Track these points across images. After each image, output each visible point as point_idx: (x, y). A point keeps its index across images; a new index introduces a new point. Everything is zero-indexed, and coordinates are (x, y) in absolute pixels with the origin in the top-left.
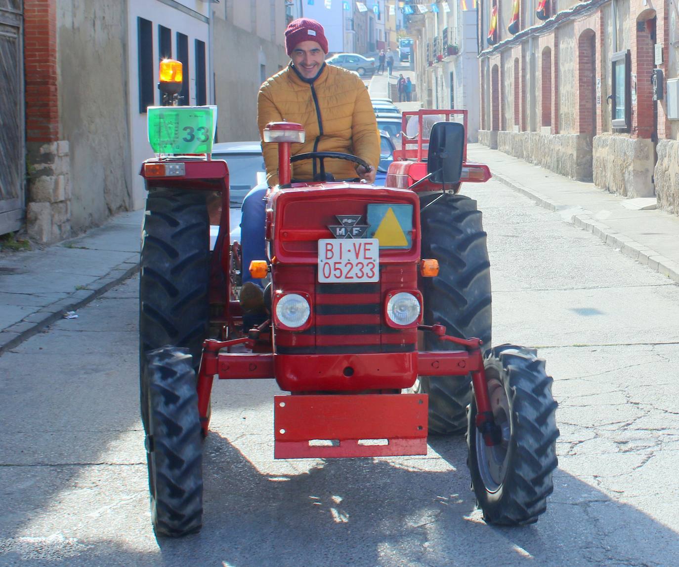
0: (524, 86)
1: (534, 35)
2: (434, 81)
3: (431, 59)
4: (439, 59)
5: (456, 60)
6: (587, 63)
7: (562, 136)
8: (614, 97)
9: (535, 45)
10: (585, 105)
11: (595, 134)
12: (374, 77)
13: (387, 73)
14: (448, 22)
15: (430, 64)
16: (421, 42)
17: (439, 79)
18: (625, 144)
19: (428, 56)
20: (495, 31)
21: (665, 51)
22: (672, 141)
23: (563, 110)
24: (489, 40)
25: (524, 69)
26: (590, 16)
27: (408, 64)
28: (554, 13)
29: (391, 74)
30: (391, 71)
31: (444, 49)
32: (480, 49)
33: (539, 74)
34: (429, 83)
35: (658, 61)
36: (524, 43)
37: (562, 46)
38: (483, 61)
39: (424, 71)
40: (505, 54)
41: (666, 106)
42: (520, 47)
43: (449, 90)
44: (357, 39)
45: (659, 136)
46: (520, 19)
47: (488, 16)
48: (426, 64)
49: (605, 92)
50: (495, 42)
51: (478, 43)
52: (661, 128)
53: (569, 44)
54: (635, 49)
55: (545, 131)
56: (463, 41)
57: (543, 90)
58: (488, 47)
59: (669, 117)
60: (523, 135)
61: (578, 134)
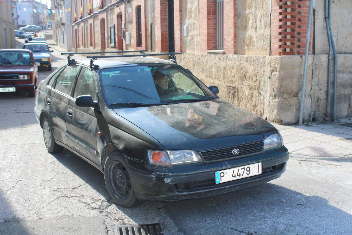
0: (85, 35)
1: (87, 20)
4: (59, 27)
5: (64, 27)
6: (102, 28)
7: (96, 49)
8: (110, 38)
9: (87, 23)
10: (102, 40)
11: (105, 48)
13: (44, 31)
14: (62, 16)
15: (57, 28)
16: (54, 22)
17: (59, 33)
19: (56, 26)
20: (76, 18)
21: (125, 24)
22: (127, 50)
23: (96, 42)
24: (74, 21)
25: (84, 30)
26: (103, 14)
27: (50, 28)
28: (93, 13)
30: (45, 30)
31: (61, 24)
32: (71, 24)
33: (89, 31)
34: (57, 34)
35: (123, 27)
37: (95, 23)
38: (72, 27)
40: (79, 25)
41: (125, 40)
42: (83, 23)
43: (63, 36)
44: (34, 21)
45: (124, 49)
46: (83, 15)
47: (74, 14)
48: (55, 28)
49: (108, 36)
50: (76, 21)
51: (71, 22)
52: (124, 47)
53: (97, 22)
54: (116, 23)
55: (91, 48)
56: (66, 22)
57: (90, 36)
58: (74, 23)
59: (126, 44)
60: (85, 49)
61: (101, 49)
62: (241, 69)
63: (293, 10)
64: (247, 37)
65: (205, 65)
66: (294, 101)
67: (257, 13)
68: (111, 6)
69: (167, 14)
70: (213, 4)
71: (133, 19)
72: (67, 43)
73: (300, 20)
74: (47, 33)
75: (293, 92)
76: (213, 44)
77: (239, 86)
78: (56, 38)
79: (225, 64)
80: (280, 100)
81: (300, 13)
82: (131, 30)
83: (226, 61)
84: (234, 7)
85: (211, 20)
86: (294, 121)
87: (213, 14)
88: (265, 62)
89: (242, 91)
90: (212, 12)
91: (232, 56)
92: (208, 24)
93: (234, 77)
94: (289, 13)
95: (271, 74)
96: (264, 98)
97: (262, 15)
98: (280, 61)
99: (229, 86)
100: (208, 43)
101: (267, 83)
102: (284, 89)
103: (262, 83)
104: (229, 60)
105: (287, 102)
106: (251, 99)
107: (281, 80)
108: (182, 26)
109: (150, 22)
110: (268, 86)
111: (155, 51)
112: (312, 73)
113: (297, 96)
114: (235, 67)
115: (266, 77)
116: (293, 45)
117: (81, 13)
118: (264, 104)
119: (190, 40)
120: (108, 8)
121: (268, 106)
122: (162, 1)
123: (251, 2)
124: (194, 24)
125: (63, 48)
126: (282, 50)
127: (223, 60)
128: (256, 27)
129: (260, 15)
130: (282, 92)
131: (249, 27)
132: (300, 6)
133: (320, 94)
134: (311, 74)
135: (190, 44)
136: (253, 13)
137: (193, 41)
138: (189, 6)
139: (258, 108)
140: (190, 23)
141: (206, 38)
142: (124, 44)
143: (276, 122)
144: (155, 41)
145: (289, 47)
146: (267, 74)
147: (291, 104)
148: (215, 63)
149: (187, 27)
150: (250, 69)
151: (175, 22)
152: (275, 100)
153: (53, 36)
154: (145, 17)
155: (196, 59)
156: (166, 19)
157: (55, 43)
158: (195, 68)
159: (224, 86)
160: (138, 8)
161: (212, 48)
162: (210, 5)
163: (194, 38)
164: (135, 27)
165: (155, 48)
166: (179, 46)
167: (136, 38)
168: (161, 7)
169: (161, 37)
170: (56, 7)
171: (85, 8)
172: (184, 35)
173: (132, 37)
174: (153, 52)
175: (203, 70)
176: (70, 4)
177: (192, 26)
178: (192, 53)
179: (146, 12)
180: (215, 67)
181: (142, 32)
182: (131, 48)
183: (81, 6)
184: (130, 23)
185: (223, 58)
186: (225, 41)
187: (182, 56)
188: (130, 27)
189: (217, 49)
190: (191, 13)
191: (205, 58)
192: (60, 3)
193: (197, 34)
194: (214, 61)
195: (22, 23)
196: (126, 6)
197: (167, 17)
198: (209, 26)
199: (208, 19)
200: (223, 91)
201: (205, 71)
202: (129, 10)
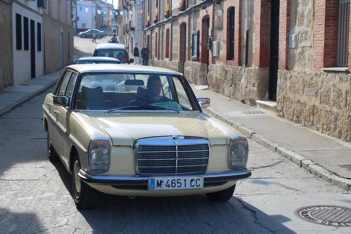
0: (159, 43)
1: (163, 24)
2: (125, 40)
3: (125, 32)
4: (128, 32)
5: (134, 33)
6: (183, 35)
7: (173, 62)
8: (193, 48)
9: (164, 28)
10: (182, 51)
11: (185, 61)
12: (103, 38)
13: (108, 37)
14: (131, 18)
15: (124, 34)
16: (121, 26)
17: (127, 40)
18: (196, 65)
19: (123, 31)
20: (149, 22)
21: (212, 31)
22: (214, 65)
23: (174, 52)
24: (146, 25)
25: (159, 37)
26: (184, 17)
28: (171, 16)
31: (130, 28)
32: (143, 28)
33: (165, 38)
35: (210, 34)
37: (174, 28)
38: (144, 33)
39: (122, 36)
40: (152, 31)
41: (212, 52)
42: (158, 28)
43: (131, 44)
44: (97, 24)
45: (209, 63)
46: (158, 18)
48: (122, 34)
49: (189, 46)
50: (149, 26)
51: (142, 27)
52: (210, 60)
53: (176, 27)
54: (201, 30)
55: (167, 60)
56: (136, 26)
57: (166, 44)
58: (146, 28)
59: (213, 56)
60: (158, 61)
61: (179, 61)
65: (319, 87)
68: (195, 7)
69: (268, 18)
70: (334, 7)
71: (224, 24)
76: (332, 60)
79: (348, 86)
82: (220, 38)
85: (331, 27)
87: (333, 20)
90: (332, 16)
92: (325, 32)
100: (324, 57)
108: (290, 35)
109: (246, 29)
111: (251, 66)
117: (156, 15)
119: (300, 53)
120: (190, 10)
122: (264, 3)
124: (306, 33)
127: (346, 81)
135: (300, 58)
137: (304, 55)
138: (300, 8)
140: (301, 32)
141: (322, 51)
142: (210, 56)
144: (252, 53)
148: (334, 85)
149: (296, 37)
151: (280, 29)
154: (240, 22)
155: (307, 78)
156: (268, 25)
158: (306, 90)
159: (346, 115)
160: (231, 11)
161: (330, 65)
162: (330, 7)
163: (305, 51)
164: (225, 35)
165: (252, 62)
166: (285, 60)
167: (226, 49)
168: (262, 9)
169: (260, 48)
170: (125, 8)
171: (161, 9)
172: (291, 46)
173: (221, 47)
174: (248, 67)
175: (317, 94)
176: (143, 4)
177: (304, 35)
178: (302, 70)
179: (241, 15)
180: (333, 89)
181: (235, 41)
182: (219, 61)
183: (156, 7)
184: (219, 29)
185: (345, 78)
186: (349, 56)
187: (288, 73)
188: (219, 35)
189: (338, 66)
190: (302, 18)
191: (320, 77)
192: (129, 2)
193: (310, 46)
194: (332, 82)
195: (82, 27)
196: (215, 7)
197: (270, 22)
198: (327, 36)
199: (326, 26)
200: (343, 123)
201: (319, 95)
202: (219, 12)
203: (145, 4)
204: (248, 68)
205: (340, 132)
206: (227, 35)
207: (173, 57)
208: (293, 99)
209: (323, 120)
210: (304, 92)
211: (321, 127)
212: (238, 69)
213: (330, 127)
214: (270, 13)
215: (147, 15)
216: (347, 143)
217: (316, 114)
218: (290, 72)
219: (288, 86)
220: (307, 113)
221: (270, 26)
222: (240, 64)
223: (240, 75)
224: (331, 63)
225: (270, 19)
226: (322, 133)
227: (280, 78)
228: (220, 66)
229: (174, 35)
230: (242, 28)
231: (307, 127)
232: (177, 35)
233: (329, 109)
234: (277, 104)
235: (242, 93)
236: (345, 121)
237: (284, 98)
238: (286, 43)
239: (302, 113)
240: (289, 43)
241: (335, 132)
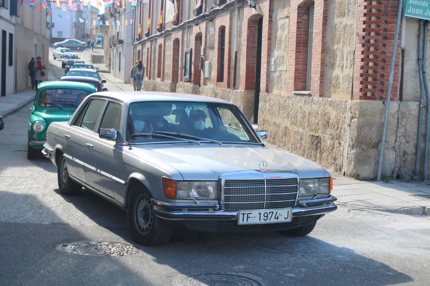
0: (151, 60)
1: (155, 38)
2: (112, 55)
3: (111, 45)
4: (115, 45)
5: (122, 46)
6: (176, 52)
7: (165, 83)
8: (185, 67)
9: (156, 43)
10: (174, 70)
11: (177, 82)
12: (84, 51)
13: (91, 49)
14: (119, 29)
15: (111, 47)
16: (107, 37)
17: (114, 54)
18: (188, 87)
19: (110, 43)
20: (140, 35)
21: (205, 50)
22: (205, 86)
23: (166, 71)
24: (137, 39)
25: (151, 53)
26: (178, 32)
27: (100, 46)
28: (164, 29)
29: (92, 50)
30: (93, 48)
31: (117, 41)
32: (133, 42)
33: (157, 55)
34: (110, 56)
35: (202, 54)
36: (152, 41)
37: (167, 44)
38: (134, 48)
39: (108, 50)
40: (144, 46)
41: (204, 72)
42: (150, 43)
43: (119, 59)
44: (77, 32)
45: (201, 84)
46: (150, 30)
47: (137, 28)
48: (109, 47)
49: (182, 65)
50: (139, 40)
51: (132, 39)
52: (202, 81)
53: (169, 43)
54: (194, 48)
55: (158, 80)
56: (125, 38)
57: (158, 62)
58: (136, 42)
59: (205, 77)
60: (149, 81)
61: (171, 82)
62: (325, 115)
63: (376, 49)
64: (334, 77)
65: (290, 109)
66: (372, 152)
67: (344, 49)
68: (189, 22)
70: (304, 34)
71: (215, 43)
72: (125, 71)
73: (384, 61)
74: (96, 52)
75: (372, 142)
76: (302, 84)
77: (322, 136)
78: (108, 62)
79: (310, 108)
80: (358, 151)
81: (384, 53)
82: (212, 58)
83: (312, 104)
84: (323, 40)
85: (301, 53)
86: (372, 177)
87: (303, 46)
88: (346, 107)
89: (324, 142)
90: (303, 43)
91: (317, 99)
92: (296, 58)
93: (318, 124)
94: (372, 53)
95: (351, 121)
96: (343, 149)
97: (348, 52)
98: (359, 106)
99: (313, 136)
100: (295, 81)
101: (347, 132)
102: (362, 138)
103: (342, 131)
104: (314, 104)
105: (365, 154)
106: (332, 151)
107: (360, 128)
108: (271, 59)
109: (234, 49)
110: (347, 136)
111: (238, 89)
112: (398, 122)
113: (377, 148)
114: (319, 112)
115: (347, 125)
116: (374, 89)
117: (148, 28)
118: (343, 156)
119: (278, 77)
120: (184, 25)
121: (347, 158)
122: (251, 24)
123: (340, 36)
124: (283, 57)
125: (118, 78)
126: (363, 94)
127: (309, 103)
128: (343, 66)
129: (347, 53)
130: (361, 142)
131: (337, 66)
132: (384, 45)
133: (408, 147)
134: (396, 123)
135: (278, 82)
136: (341, 50)
137: (281, 78)
138: (279, 33)
139: (337, 161)
140: (279, 56)
141: (293, 75)
142: (202, 77)
143: (352, 176)
144: (239, 75)
145: (370, 91)
146: (348, 121)
147: (370, 156)
148: (301, 107)
149: (275, 60)
150: (333, 114)
151: (262, 52)
152: (352, 152)
153: (105, 58)
154: (230, 43)
155: (282, 101)
157: (107, 69)
158: (281, 112)
159: (308, 135)
160: (222, 29)
161: (300, 89)
162: (301, 35)
163: (282, 75)
164: (216, 55)
165: (239, 85)
166: (266, 83)
167: (216, 70)
168: (249, 31)
169: (246, 70)
170: (112, 15)
171: (154, 21)
172: (271, 70)
173: (213, 68)
174: (236, 89)
175: (288, 116)
176: (133, 12)
177: (281, 59)
178: (279, 93)
179: (231, 35)
180: (300, 111)
181: (225, 62)
182: (211, 83)
183: (148, 18)
184: (211, 48)
185: (308, 101)
186: (311, 80)
187: (268, 96)
188: (211, 55)
189: (307, 90)
190: (280, 43)
191: (291, 100)
192: (118, 9)
193: (286, 70)
194: (300, 104)
195: (58, 35)
196: (208, 24)
197: (256, 44)
198: (297, 61)
199: (296, 52)
200: (306, 142)
201: (290, 117)
202: (211, 30)
203: (136, 12)
204: (235, 91)
205: (304, 151)
206: (218, 55)
207: (165, 77)
208: (271, 121)
209: (292, 141)
210: (279, 114)
211: (291, 147)
212: (227, 91)
213: (297, 147)
214: (257, 35)
215: (139, 27)
216: (309, 160)
217: (287, 134)
218: (269, 95)
219: (267, 108)
220: (280, 135)
221: (256, 48)
222: (229, 87)
223: (228, 98)
224: (301, 87)
225: (256, 41)
226: (292, 152)
227: (261, 101)
228: (211, 88)
229: (167, 52)
230: (232, 49)
231: (281, 148)
232: (170, 52)
233: (296, 130)
234: (258, 126)
235: (229, 116)
236: (307, 140)
237: (264, 120)
238: (267, 66)
239: (277, 135)
240: (269, 67)
241: (300, 151)
